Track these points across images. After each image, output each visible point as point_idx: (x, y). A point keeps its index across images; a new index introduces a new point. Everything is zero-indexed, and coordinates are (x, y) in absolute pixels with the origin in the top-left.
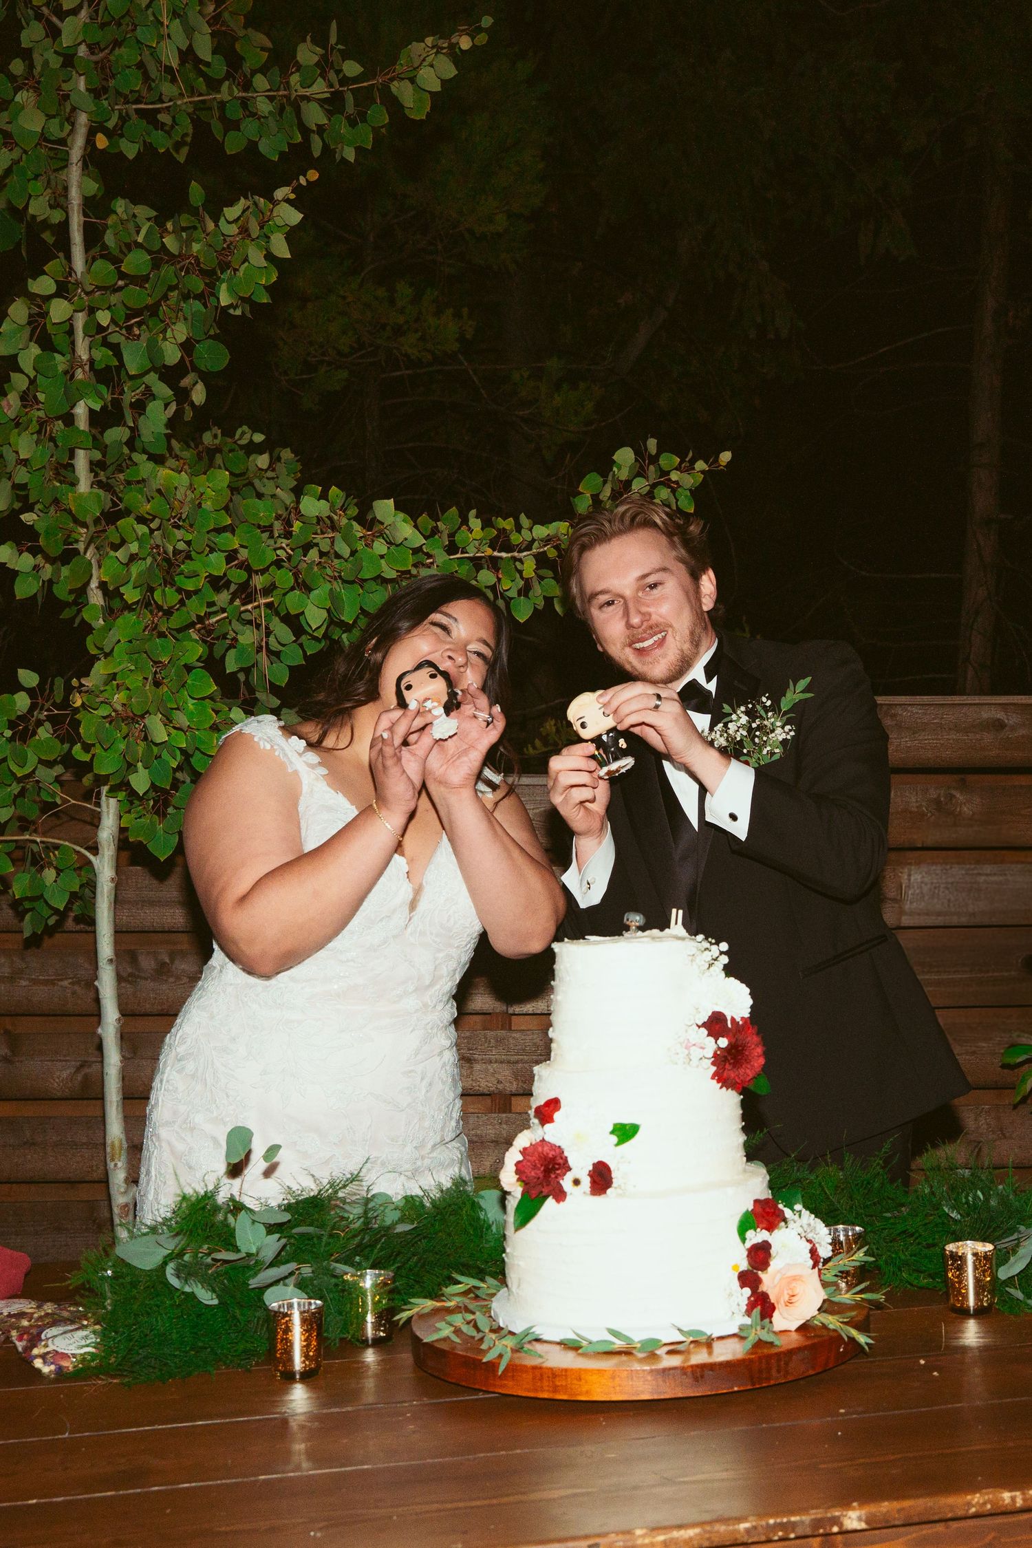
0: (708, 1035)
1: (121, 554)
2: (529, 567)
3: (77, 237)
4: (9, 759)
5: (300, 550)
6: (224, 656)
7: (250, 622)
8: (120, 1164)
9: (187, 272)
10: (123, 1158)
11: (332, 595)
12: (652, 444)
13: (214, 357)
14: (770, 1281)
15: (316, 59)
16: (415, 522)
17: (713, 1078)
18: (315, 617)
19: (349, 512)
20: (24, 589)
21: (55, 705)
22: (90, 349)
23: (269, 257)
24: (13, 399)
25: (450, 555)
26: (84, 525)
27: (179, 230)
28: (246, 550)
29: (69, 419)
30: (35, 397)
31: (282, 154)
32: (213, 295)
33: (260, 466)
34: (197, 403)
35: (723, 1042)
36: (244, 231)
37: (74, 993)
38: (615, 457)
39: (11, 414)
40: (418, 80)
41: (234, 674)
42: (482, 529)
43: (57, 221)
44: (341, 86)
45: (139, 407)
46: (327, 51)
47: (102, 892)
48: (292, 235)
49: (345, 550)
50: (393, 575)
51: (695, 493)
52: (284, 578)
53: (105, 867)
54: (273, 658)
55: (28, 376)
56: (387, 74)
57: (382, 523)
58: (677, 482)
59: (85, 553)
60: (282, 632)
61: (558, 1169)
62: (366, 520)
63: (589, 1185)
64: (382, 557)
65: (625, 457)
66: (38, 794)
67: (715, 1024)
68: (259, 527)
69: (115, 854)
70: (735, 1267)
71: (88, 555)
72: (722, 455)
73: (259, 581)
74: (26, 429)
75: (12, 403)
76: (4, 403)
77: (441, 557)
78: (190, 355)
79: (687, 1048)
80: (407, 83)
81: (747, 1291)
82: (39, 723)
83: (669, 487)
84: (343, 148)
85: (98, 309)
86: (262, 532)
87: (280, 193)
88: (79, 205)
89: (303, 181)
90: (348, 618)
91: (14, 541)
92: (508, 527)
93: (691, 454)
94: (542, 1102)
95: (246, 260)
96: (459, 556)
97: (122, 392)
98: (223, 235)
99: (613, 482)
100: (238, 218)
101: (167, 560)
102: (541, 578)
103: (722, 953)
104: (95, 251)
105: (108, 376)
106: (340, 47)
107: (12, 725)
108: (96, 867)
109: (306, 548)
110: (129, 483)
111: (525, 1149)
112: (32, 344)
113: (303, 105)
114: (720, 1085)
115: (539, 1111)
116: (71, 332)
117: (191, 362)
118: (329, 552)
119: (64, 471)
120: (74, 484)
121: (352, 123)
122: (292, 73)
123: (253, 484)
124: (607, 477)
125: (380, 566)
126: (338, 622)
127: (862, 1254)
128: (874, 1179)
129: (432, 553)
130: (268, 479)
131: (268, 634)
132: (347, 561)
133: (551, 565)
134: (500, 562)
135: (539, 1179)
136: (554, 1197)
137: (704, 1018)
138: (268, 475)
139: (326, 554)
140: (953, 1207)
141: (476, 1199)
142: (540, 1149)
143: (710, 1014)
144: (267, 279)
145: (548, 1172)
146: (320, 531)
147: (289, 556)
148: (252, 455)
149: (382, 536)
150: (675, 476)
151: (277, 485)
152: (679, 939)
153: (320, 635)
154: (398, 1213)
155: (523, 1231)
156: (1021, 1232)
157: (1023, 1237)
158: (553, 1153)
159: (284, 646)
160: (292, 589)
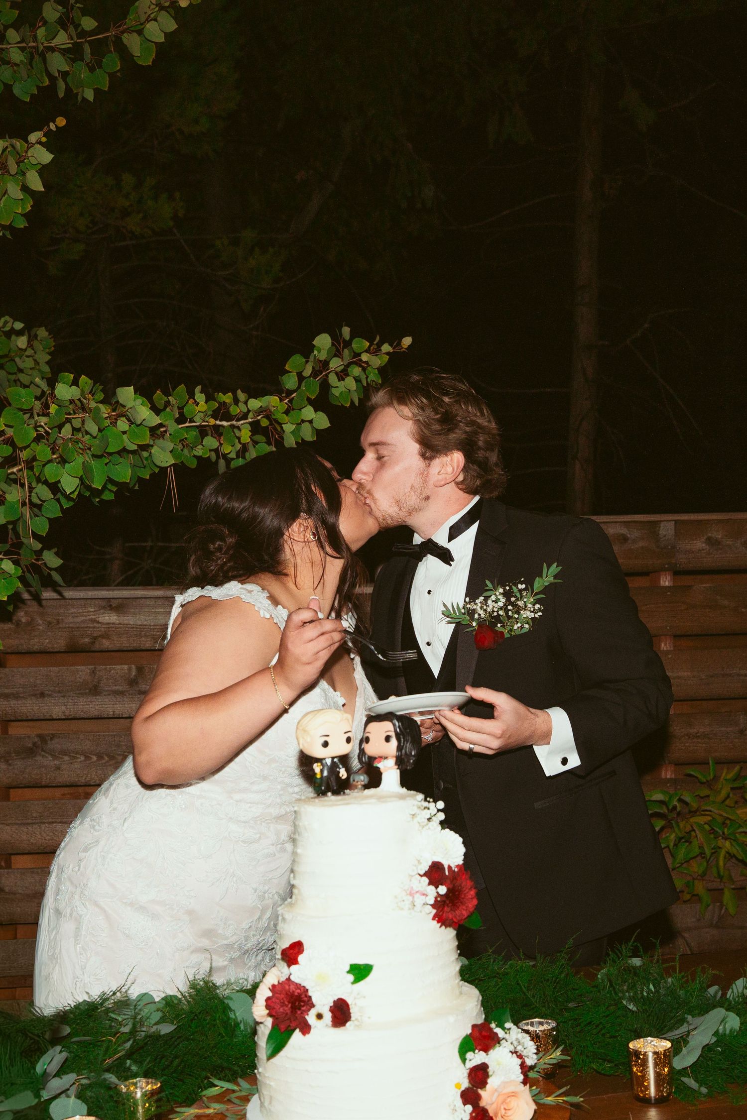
0: (430, 884)
2: (245, 434)
5: (56, 430)
7: (15, 481)
11: (85, 467)
12: (346, 331)
14: (488, 1097)
15: (58, 15)
16: (150, 400)
17: (434, 919)
18: (70, 484)
19: (96, 397)
23: (25, 189)
25: (179, 424)
28: (12, 429)
31: (32, 96)
33: (20, 347)
35: (443, 890)
38: (314, 343)
40: (146, 32)
42: (206, 402)
44: (78, 39)
46: (68, 10)
48: (43, 171)
49: (92, 427)
50: (135, 447)
51: (382, 371)
52: (43, 451)
54: (36, 510)
56: (119, 26)
57: (124, 406)
58: (366, 363)
60: (43, 492)
61: (303, 1006)
62: (109, 399)
63: (330, 1019)
64: (124, 433)
65: (323, 341)
67: (435, 873)
68: (21, 410)
70: (458, 1086)
72: (404, 340)
73: (24, 455)
77: (172, 427)
79: (411, 894)
80: (135, 34)
81: (469, 1108)
83: (360, 366)
84: (83, 90)
86: (24, 414)
87: (33, 137)
89: (52, 126)
90: (97, 485)
92: (228, 401)
93: (378, 338)
94: (286, 945)
95: (5, 193)
96: (187, 424)
99: (315, 362)
102: (255, 443)
103: (439, 810)
106: (78, 5)
109: (60, 427)
111: (274, 986)
113: (49, 55)
114: (439, 924)
115: (284, 953)
118: (80, 429)
121: (92, 70)
122: (40, 27)
123: (14, 361)
124: (309, 358)
125: (122, 440)
126: (89, 488)
127: (558, 1053)
128: (560, 973)
129: (165, 423)
130: (27, 357)
131: (30, 492)
132: (95, 438)
133: (264, 431)
134: (221, 429)
135: (287, 1014)
136: (301, 1031)
137: (425, 867)
138: (27, 353)
139: (78, 430)
140: (631, 1000)
141: (226, 1001)
142: (287, 987)
143: (430, 864)
144: (23, 208)
145: (294, 1008)
146: (72, 412)
147: (46, 432)
148: (13, 337)
149: (124, 416)
150: (365, 357)
151: (35, 360)
152: (402, 797)
153: (74, 496)
154: (160, 1014)
155: (273, 1060)
156: (688, 1022)
157: (691, 1027)
158: (299, 991)
159: (44, 501)
160: (50, 461)
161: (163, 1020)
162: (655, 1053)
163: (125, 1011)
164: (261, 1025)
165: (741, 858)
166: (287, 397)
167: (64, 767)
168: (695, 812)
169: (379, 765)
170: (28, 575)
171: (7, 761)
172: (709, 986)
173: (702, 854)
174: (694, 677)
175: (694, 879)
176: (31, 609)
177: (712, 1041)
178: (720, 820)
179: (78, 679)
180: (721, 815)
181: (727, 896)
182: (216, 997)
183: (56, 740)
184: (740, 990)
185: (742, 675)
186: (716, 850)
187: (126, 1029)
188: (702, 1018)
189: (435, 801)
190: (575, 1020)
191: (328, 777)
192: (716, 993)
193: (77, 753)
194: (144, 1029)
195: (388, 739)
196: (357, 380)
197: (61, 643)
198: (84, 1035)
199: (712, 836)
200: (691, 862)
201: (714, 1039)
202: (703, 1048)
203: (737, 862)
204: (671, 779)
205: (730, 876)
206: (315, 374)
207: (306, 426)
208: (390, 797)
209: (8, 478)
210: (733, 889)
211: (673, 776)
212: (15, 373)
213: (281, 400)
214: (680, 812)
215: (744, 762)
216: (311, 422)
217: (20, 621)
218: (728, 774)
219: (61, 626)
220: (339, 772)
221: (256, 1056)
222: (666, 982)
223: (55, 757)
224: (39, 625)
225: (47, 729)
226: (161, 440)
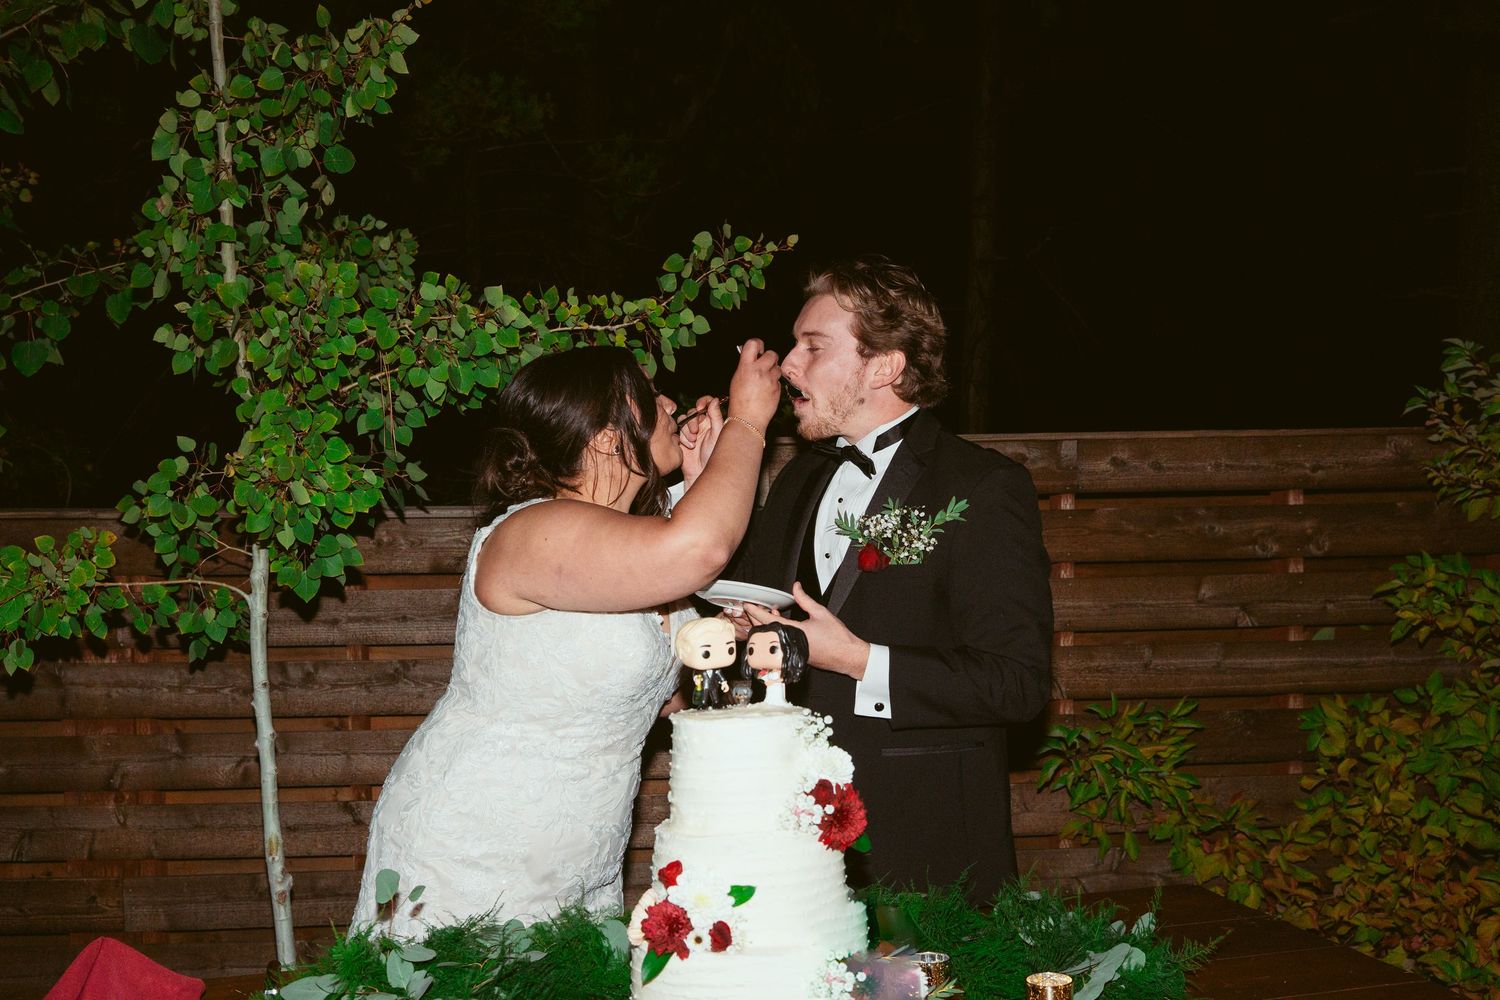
0: (816, 803)
1: (264, 340)
3: (218, 54)
4: (172, 516)
5: (421, 332)
6: (355, 420)
7: (377, 389)
8: (277, 858)
9: (316, 87)
10: (280, 853)
11: (452, 371)
12: (727, 229)
13: (341, 160)
16: (521, 302)
17: (820, 840)
18: (435, 390)
19: (463, 297)
20: (181, 365)
21: (210, 467)
22: (233, 153)
23: (389, 72)
24: (166, 200)
25: (550, 329)
26: (230, 312)
27: (307, 49)
28: (375, 332)
29: (216, 216)
30: (185, 197)
32: (340, 106)
33: (383, 248)
34: (327, 204)
35: (830, 809)
36: (366, 49)
37: (234, 699)
38: (694, 241)
39: (164, 213)
41: (365, 436)
42: (579, 305)
43: (200, 39)
45: (277, 203)
47: (256, 625)
48: (410, 53)
49: (460, 331)
50: (504, 351)
51: (767, 272)
52: (407, 354)
53: (257, 603)
54: (399, 421)
55: (178, 179)
57: (493, 307)
58: (750, 263)
59: (234, 335)
60: (407, 399)
61: (681, 929)
62: (477, 301)
63: (710, 943)
64: (493, 335)
65: (703, 240)
66: (198, 542)
67: (823, 792)
68: (384, 310)
69: (266, 594)
71: (236, 339)
72: (789, 238)
73: (387, 359)
74: (178, 225)
75: (165, 203)
76: (158, 204)
77: (543, 331)
78: (321, 160)
79: (797, 814)
82: (197, 483)
83: (743, 266)
85: (239, 118)
86: (387, 315)
87: (398, 16)
88: (219, 25)
89: (418, 4)
90: (464, 390)
91: (171, 324)
92: (602, 304)
93: (761, 237)
94: (663, 866)
95: (368, 75)
96: (559, 329)
97: (262, 191)
98: (348, 53)
99: (694, 262)
100: (362, 38)
101: (306, 343)
103: (827, 726)
104: (235, 65)
105: (248, 177)
107: (173, 486)
108: (249, 604)
109: (425, 328)
110: (270, 270)
111: (650, 908)
112: (181, 149)
114: (826, 847)
115: (661, 873)
116: (215, 138)
117: (322, 166)
118: (446, 331)
119: (213, 262)
120: (221, 273)
123: (377, 263)
124: (689, 257)
125: (491, 344)
126: (455, 394)
127: (951, 986)
128: (954, 905)
129: (535, 327)
130: (390, 259)
131: (394, 400)
132: (462, 340)
133: (640, 336)
134: (595, 335)
135: (664, 937)
136: (678, 954)
137: (811, 785)
138: (390, 255)
139: (444, 333)
140: (1028, 934)
141: (599, 929)
142: (664, 909)
143: (817, 782)
144: (387, 93)
145: (672, 932)
146: (437, 313)
147: (411, 336)
148: (376, 238)
149: (493, 317)
150: (748, 257)
151: (398, 263)
152: (787, 712)
153: (440, 403)
154: (530, 941)
155: (648, 986)
156: (1090, 958)
157: (1093, 963)
158: (676, 913)
159: (408, 410)
160: (413, 366)
161: (532, 947)
162: (1055, 988)
163: (493, 936)
164: (637, 949)
165: (1143, 799)
166: (665, 299)
167: (427, 694)
168: (1095, 750)
169: (763, 678)
170: (391, 489)
171: (367, 688)
172: (1113, 921)
173: (1102, 794)
174: (1096, 607)
175: (1093, 821)
176: (393, 529)
177: (1116, 978)
178: (1122, 759)
179: (443, 603)
180: (1123, 754)
181: (1129, 842)
182: (588, 924)
183: (418, 667)
184: (1146, 926)
185: (1146, 605)
186: (1117, 791)
187: (494, 956)
188: (1106, 953)
189: (823, 716)
190: (969, 954)
191: (709, 691)
192: (1120, 929)
193: (441, 680)
194: (513, 955)
195: (773, 650)
196: (739, 281)
197: (424, 565)
198: (450, 961)
199: (1113, 776)
200: (1090, 803)
201: (1118, 976)
202: (1106, 984)
203: (1139, 804)
204: (1069, 715)
205: (1132, 817)
206: (695, 275)
207: (684, 331)
208: (775, 711)
209: (369, 385)
210: (1135, 833)
211: (1072, 713)
212: (377, 277)
213: (659, 303)
214: (1079, 750)
215: (1149, 698)
216: (689, 326)
217: (382, 540)
218: (1129, 711)
219: (424, 546)
220: (720, 685)
221: (631, 982)
222: (1066, 916)
223: (417, 684)
224: (401, 545)
225: (410, 654)
226: (531, 344)
